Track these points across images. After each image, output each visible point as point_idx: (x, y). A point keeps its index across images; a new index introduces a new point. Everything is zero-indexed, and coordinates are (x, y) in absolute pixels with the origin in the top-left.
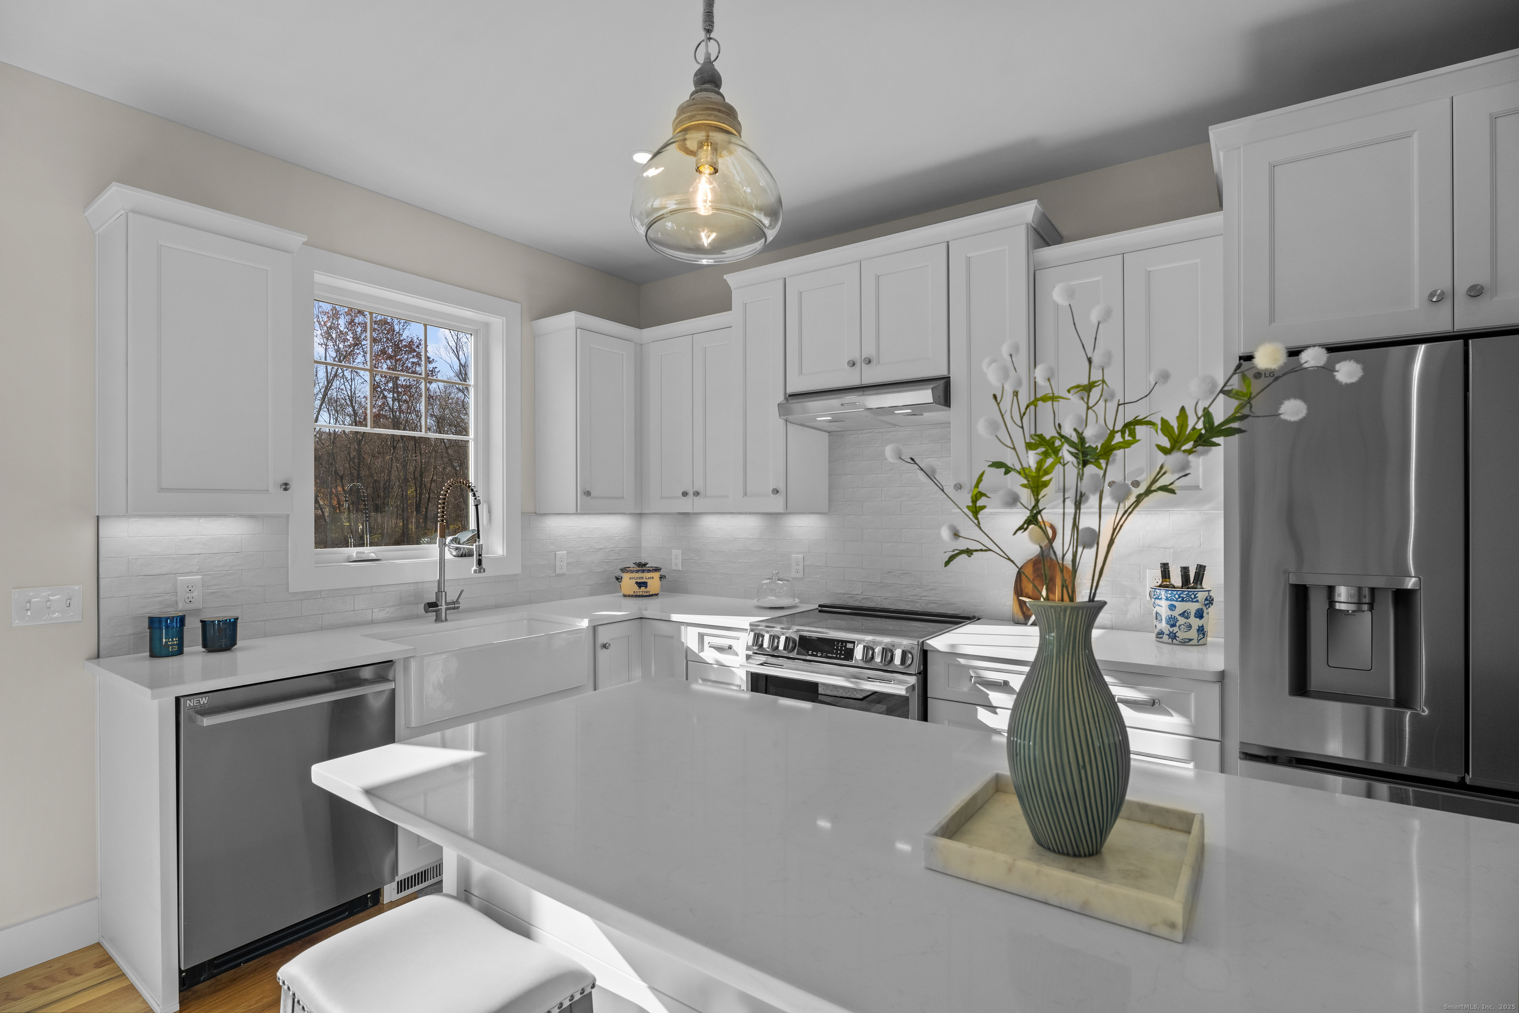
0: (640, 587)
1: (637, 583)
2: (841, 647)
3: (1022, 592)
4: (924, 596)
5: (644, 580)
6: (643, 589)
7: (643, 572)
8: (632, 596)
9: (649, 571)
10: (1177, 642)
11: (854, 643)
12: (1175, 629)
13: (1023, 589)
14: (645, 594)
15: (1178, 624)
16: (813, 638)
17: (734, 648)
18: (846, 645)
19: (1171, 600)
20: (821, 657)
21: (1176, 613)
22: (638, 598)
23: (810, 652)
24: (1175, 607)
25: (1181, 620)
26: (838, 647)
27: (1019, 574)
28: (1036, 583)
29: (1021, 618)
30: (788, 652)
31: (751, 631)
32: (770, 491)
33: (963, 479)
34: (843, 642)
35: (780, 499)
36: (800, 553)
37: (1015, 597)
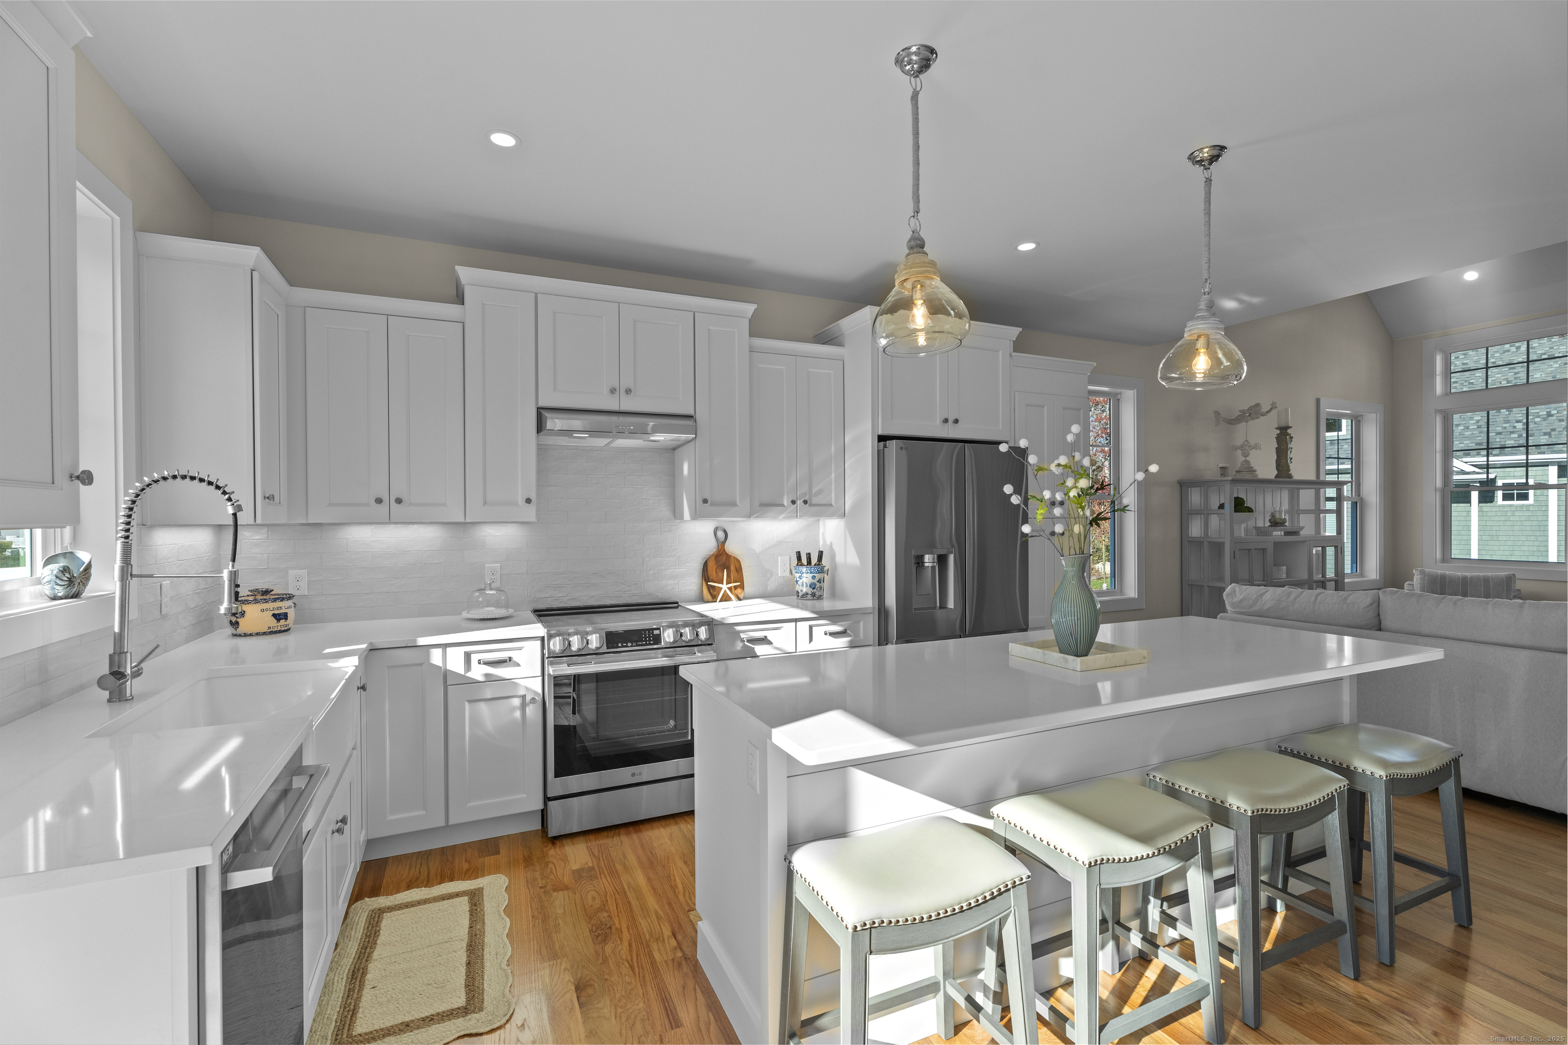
0: (278, 620)
1: (274, 615)
2: (649, 635)
3: (709, 578)
4: (628, 591)
5: (282, 611)
6: (282, 622)
7: (282, 601)
8: (264, 634)
9: (275, 600)
10: (816, 598)
11: (659, 629)
12: (815, 590)
13: (709, 576)
14: (283, 629)
15: (816, 587)
16: (620, 632)
17: (515, 659)
18: (653, 632)
19: (813, 573)
20: (632, 646)
21: (815, 581)
22: (274, 635)
23: (620, 645)
24: (815, 577)
25: (818, 584)
26: (645, 635)
27: (705, 565)
28: (718, 571)
29: (710, 597)
30: (597, 648)
31: (551, 636)
32: (521, 501)
33: (707, 496)
34: (649, 630)
35: (532, 508)
36: (496, 562)
37: (704, 583)
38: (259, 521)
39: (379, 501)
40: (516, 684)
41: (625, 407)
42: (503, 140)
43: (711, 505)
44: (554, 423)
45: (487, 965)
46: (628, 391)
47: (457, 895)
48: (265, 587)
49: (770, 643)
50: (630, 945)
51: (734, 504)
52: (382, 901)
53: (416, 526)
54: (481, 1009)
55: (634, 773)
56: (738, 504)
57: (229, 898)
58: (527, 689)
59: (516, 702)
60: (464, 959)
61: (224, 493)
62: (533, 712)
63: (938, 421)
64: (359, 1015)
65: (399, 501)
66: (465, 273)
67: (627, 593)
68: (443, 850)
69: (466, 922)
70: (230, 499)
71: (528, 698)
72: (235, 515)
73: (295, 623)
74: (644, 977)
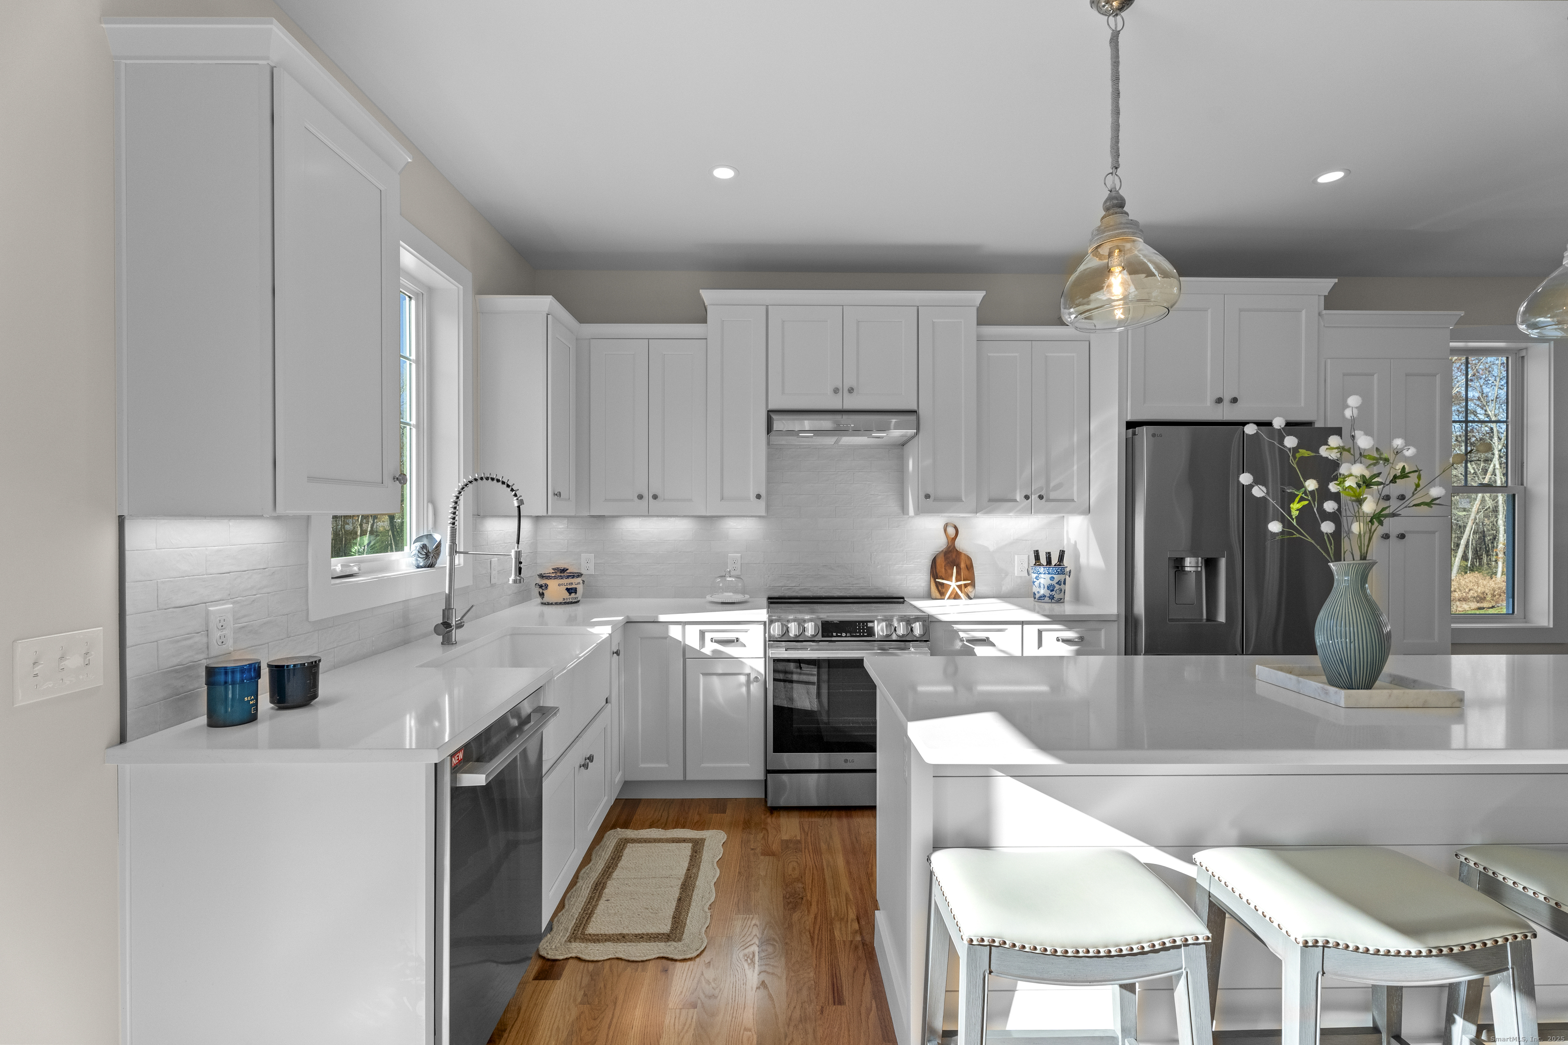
0: (570, 593)
1: (568, 590)
2: (863, 627)
3: (937, 575)
4: (856, 584)
5: (574, 586)
6: (573, 595)
7: (573, 578)
8: (561, 603)
9: (568, 577)
10: (1054, 601)
11: (873, 622)
12: (1054, 593)
13: (938, 573)
14: (574, 601)
15: (1055, 590)
16: (835, 622)
17: (741, 640)
18: (867, 624)
19: (1051, 574)
20: (846, 637)
21: (1054, 583)
22: (567, 605)
23: (834, 634)
24: (1054, 578)
25: (1057, 587)
26: (859, 627)
27: (934, 561)
28: (947, 568)
29: (938, 595)
30: (813, 636)
31: (771, 622)
32: (752, 496)
33: (930, 491)
34: (863, 622)
35: (762, 503)
36: (737, 552)
37: (932, 580)
38: (550, 513)
39: (640, 497)
40: (742, 662)
41: (847, 406)
42: (724, 173)
43: (935, 500)
44: (780, 424)
45: (693, 904)
46: (851, 390)
47: (684, 841)
48: (562, 566)
49: (993, 645)
50: (816, 918)
51: (958, 499)
52: (630, 833)
53: (673, 519)
54: (680, 940)
55: (847, 760)
56: (963, 499)
57: (457, 792)
58: (752, 668)
59: (743, 679)
60: (677, 895)
61: (512, 490)
62: (756, 689)
63: (1209, 401)
64: (593, 919)
65: (655, 497)
66: (707, 295)
67: (855, 586)
68: (683, 802)
69: (686, 865)
70: (515, 495)
71: (752, 677)
72: (519, 507)
73: (584, 596)
74: (821, 950)
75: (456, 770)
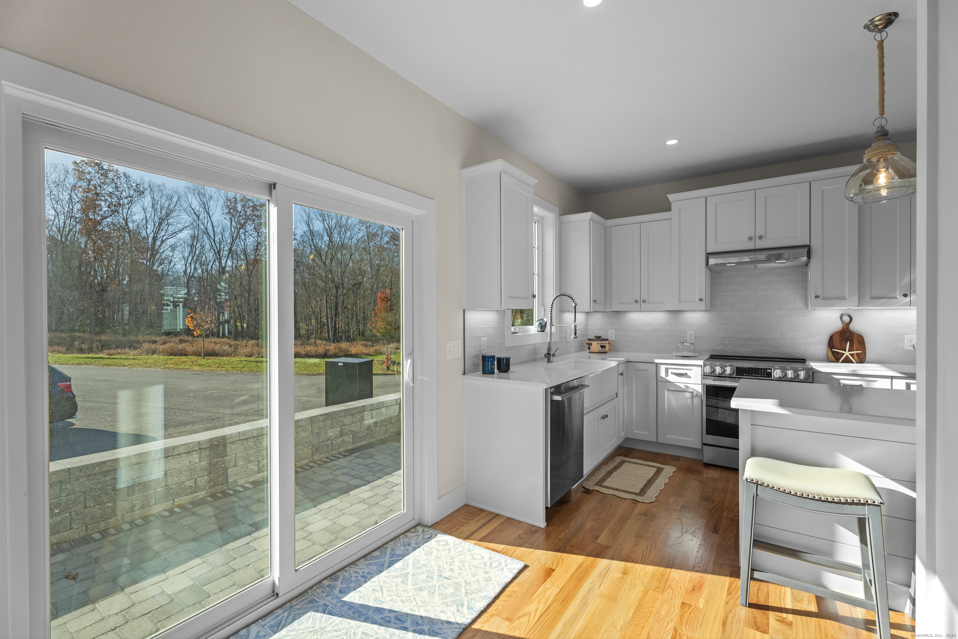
0: (602, 348)
1: (601, 346)
2: (764, 372)
3: (833, 346)
5: (604, 345)
6: (604, 349)
7: (604, 341)
8: (598, 352)
9: (601, 340)
11: (771, 369)
14: (604, 352)
16: (745, 368)
17: (689, 374)
18: (766, 371)
20: (752, 376)
22: (601, 354)
23: (745, 374)
26: (761, 372)
27: (831, 338)
28: (842, 342)
29: (833, 359)
30: (730, 374)
31: (705, 365)
32: (697, 300)
33: (819, 293)
34: (764, 369)
35: (703, 303)
36: (692, 330)
37: (829, 350)
38: (592, 311)
39: (636, 301)
40: (689, 386)
41: (760, 246)
42: (672, 142)
43: (823, 299)
45: (652, 488)
46: (761, 238)
47: (653, 467)
48: (599, 335)
51: (844, 298)
52: (627, 459)
53: (655, 313)
54: (642, 496)
56: (847, 297)
58: (693, 389)
59: (688, 395)
60: (645, 483)
61: (572, 299)
62: (697, 401)
65: (644, 301)
66: (671, 197)
68: (657, 453)
69: (652, 475)
70: (574, 301)
71: (695, 393)
72: (575, 306)
73: (609, 350)
75: (552, 394)
